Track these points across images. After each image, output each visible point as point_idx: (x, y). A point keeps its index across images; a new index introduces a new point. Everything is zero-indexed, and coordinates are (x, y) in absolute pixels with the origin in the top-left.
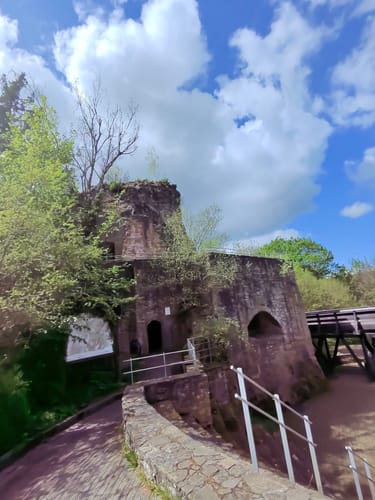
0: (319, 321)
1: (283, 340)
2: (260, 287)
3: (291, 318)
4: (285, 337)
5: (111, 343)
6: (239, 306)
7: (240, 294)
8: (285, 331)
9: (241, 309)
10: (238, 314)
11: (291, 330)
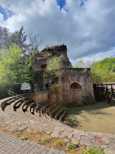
0: (102, 86)
1: (82, 90)
2: (75, 76)
3: (86, 85)
4: (83, 89)
5: (30, 87)
6: (67, 81)
7: (68, 78)
8: (83, 88)
9: (68, 82)
10: (66, 83)
11: (85, 88)
